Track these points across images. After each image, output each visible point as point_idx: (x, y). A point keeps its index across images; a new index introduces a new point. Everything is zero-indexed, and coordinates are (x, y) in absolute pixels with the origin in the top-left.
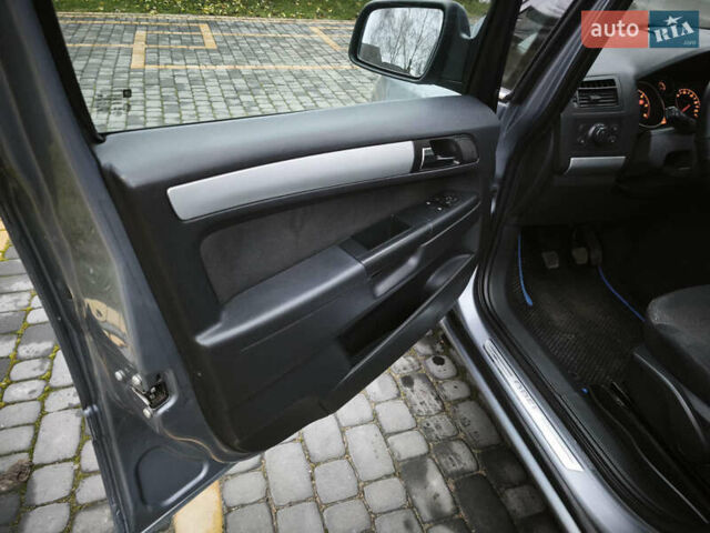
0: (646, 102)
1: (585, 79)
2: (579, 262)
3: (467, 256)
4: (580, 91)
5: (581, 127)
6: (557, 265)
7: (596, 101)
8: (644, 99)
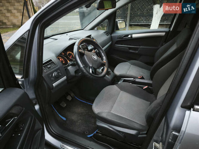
0: (62, 59)
1: (43, 63)
2: (70, 100)
3: (40, 131)
4: (44, 67)
5: (50, 76)
6: (66, 105)
7: (50, 67)
8: (61, 58)
